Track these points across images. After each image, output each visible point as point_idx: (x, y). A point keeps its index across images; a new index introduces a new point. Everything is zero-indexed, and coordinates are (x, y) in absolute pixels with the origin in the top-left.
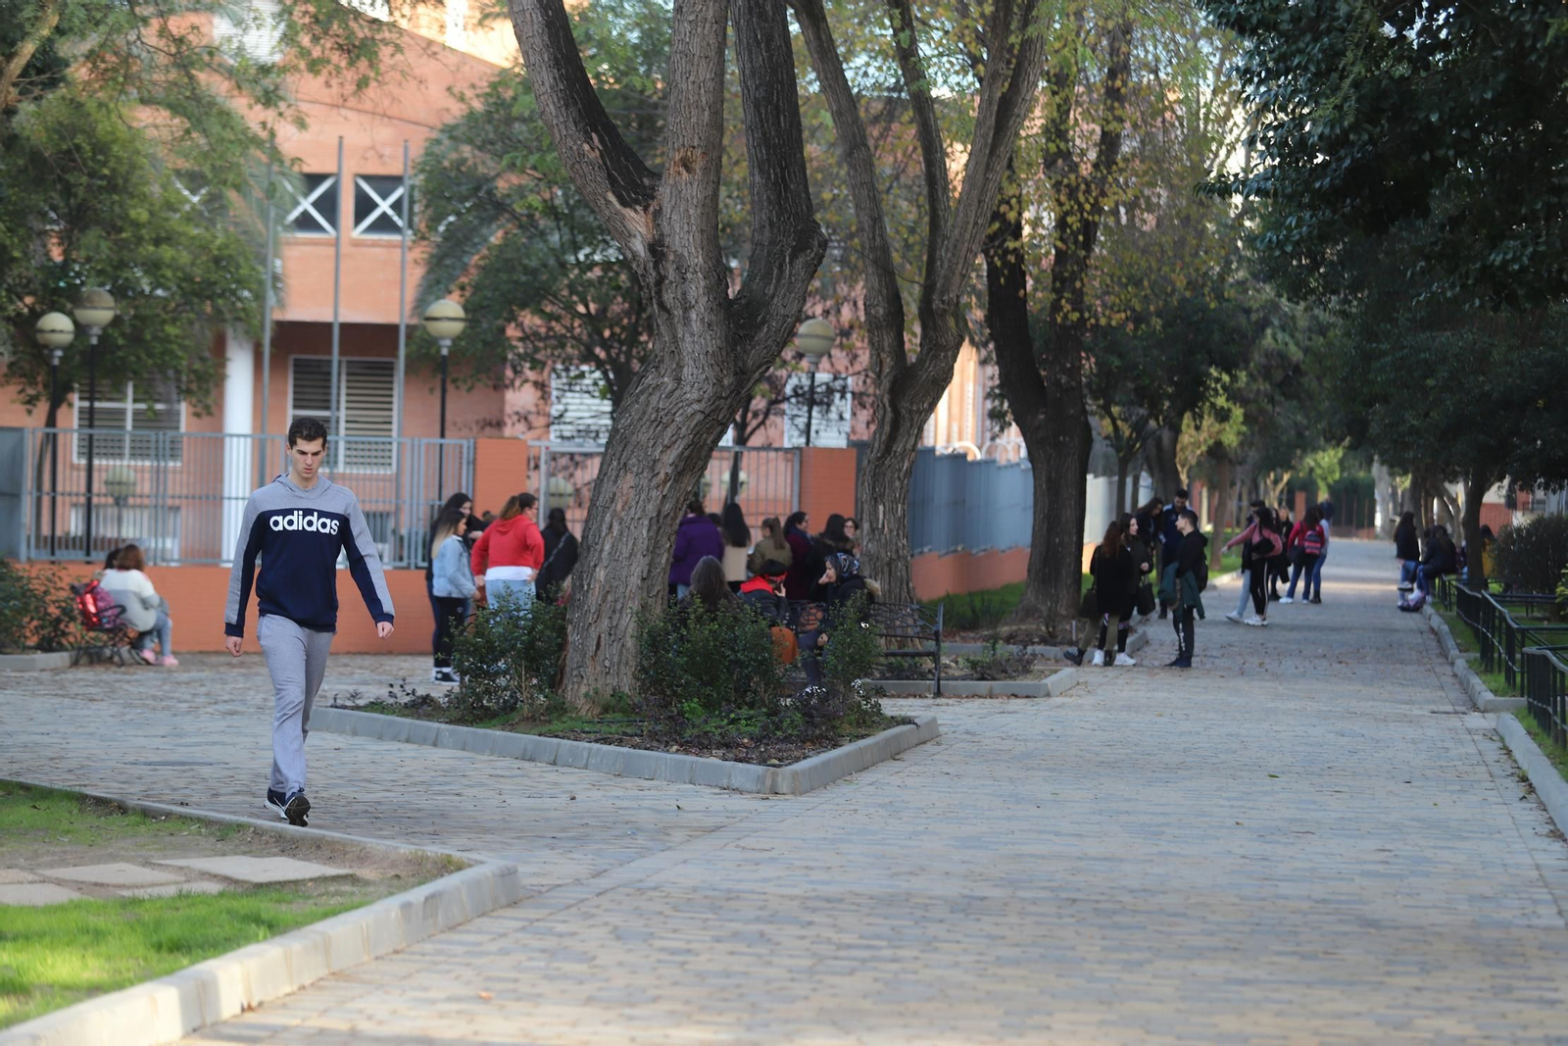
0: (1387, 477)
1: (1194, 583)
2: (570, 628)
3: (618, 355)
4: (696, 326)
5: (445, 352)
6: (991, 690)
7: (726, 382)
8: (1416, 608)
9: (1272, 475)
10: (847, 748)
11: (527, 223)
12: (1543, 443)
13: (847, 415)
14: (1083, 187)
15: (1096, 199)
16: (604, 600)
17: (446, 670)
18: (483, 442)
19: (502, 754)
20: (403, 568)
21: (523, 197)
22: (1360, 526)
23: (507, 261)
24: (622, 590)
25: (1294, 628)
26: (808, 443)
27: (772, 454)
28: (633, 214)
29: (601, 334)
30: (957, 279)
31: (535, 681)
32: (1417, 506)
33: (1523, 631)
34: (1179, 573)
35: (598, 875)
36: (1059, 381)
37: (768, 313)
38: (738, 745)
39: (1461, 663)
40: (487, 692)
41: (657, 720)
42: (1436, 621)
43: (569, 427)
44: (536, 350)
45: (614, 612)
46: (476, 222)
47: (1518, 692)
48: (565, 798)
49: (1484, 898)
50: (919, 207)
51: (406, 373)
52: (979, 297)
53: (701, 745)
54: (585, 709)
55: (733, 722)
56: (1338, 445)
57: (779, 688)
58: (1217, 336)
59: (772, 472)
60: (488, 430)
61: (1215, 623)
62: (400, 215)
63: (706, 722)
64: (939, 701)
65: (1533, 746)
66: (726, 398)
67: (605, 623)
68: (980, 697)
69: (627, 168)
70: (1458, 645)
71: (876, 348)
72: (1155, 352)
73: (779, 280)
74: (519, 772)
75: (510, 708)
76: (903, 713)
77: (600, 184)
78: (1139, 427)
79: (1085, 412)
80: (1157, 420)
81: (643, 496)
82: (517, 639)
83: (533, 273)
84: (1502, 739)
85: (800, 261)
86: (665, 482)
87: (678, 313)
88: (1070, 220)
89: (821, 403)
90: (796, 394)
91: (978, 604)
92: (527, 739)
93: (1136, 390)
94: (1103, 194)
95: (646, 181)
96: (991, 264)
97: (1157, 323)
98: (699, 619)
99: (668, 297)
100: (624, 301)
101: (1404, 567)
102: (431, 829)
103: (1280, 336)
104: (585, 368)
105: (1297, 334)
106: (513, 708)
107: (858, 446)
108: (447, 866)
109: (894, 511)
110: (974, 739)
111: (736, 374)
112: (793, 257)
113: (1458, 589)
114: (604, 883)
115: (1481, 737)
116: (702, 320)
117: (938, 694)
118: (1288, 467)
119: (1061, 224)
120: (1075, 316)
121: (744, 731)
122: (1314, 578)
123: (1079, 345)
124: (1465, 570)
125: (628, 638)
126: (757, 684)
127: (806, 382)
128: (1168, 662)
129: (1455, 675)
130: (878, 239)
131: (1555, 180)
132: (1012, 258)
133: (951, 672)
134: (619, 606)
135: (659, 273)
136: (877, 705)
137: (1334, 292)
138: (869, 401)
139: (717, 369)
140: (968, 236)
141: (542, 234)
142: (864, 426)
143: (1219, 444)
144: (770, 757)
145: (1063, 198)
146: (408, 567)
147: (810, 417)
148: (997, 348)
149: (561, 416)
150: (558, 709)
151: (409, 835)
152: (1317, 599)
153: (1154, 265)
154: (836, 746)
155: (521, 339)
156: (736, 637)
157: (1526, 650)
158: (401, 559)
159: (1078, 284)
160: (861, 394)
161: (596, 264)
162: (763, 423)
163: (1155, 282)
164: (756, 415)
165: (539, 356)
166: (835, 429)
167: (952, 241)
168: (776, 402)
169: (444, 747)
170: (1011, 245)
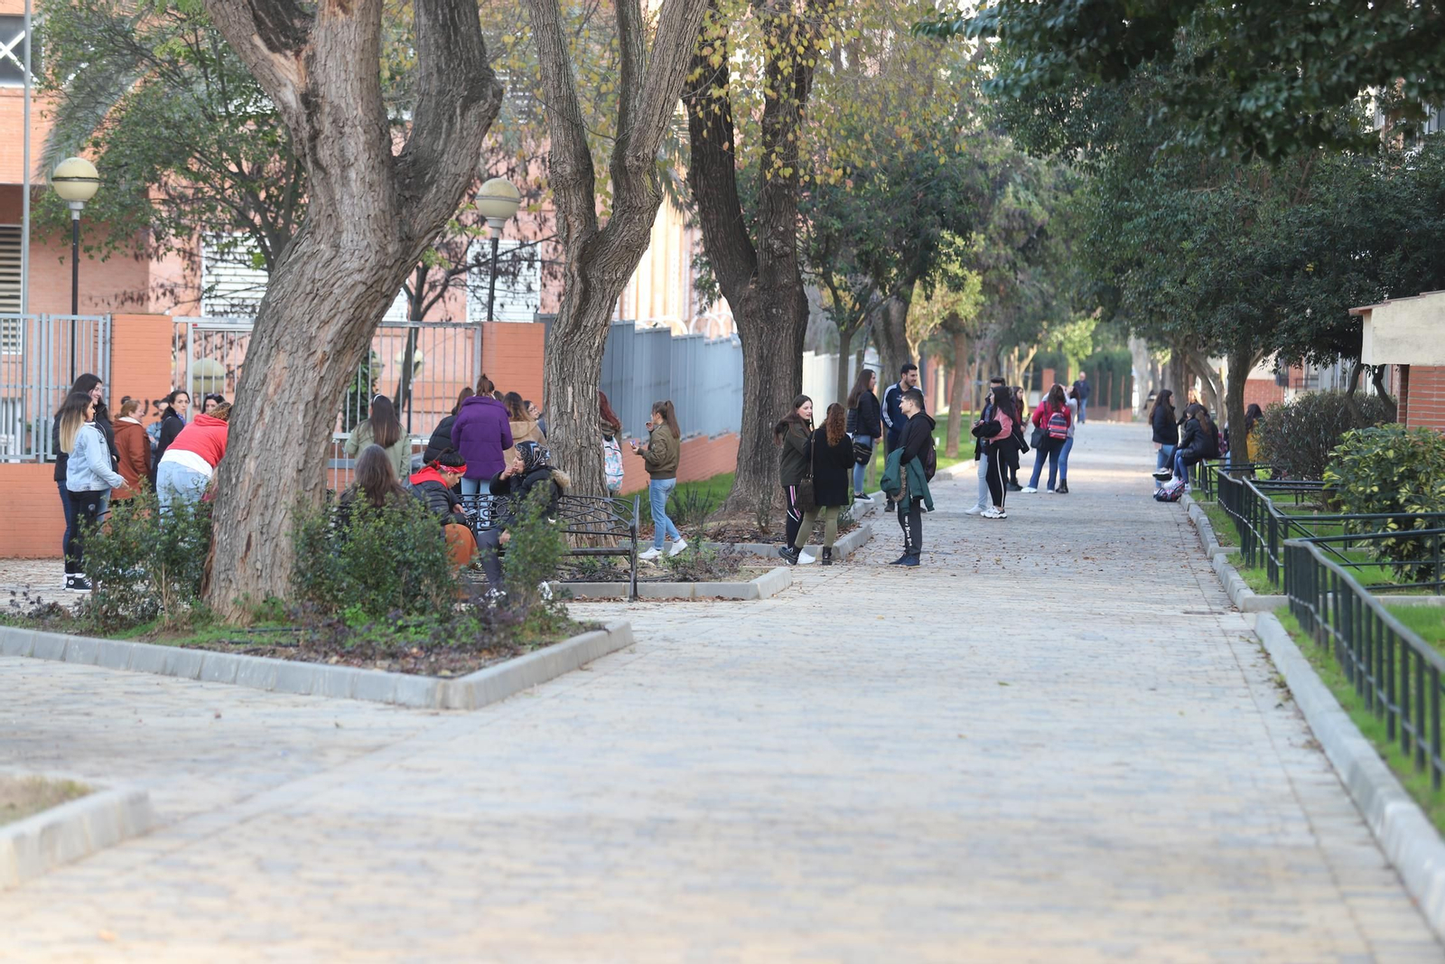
0: (1145, 352)
1: (921, 472)
2: (216, 526)
3: (275, 219)
4: (355, 187)
5: (76, 216)
6: (694, 593)
7: (390, 249)
8: (1174, 498)
9: (1016, 350)
10: (529, 657)
11: (171, 72)
12: (1314, 312)
13: (537, 286)
14: (796, 27)
15: (810, 41)
16: (255, 494)
17: (78, 576)
18: (120, 319)
19: (139, 669)
20: (32, 462)
21: (163, 41)
22: (1116, 407)
23: (146, 113)
24: (275, 483)
25: (1035, 521)
26: (490, 318)
27: (450, 331)
28: (282, 60)
29: (256, 197)
30: (652, 133)
31: (177, 586)
32: (1177, 384)
33: (1285, 521)
34: (904, 460)
35: (242, 799)
36: (770, 246)
37: (436, 172)
38: (406, 655)
39: (1220, 558)
40: (123, 599)
41: (315, 628)
42: (1196, 512)
43: (222, 301)
44: (182, 214)
45: (266, 507)
46: (112, 68)
47: (1281, 588)
48: (210, 716)
49: (1228, 815)
50: (612, 51)
51: (32, 240)
52: (682, 152)
53: (365, 655)
54: (234, 617)
55: (401, 629)
56: (1089, 316)
57: (452, 592)
58: (949, 195)
59: (450, 351)
60: (128, 304)
61: (947, 516)
62: (22, 60)
63: (369, 629)
64: (635, 604)
65: (1293, 648)
66: (391, 267)
67: (256, 521)
68: (682, 600)
69: (275, 8)
70: (1218, 538)
71: (563, 211)
72: (880, 213)
73: (448, 135)
74: (158, 688)
75: (149, 616)
76: (593, 619)
77: (245, 26)
78: (862, 298)
79: (800, 282)
80: (883, 289)
81: (298, 378)
82: (156, 539)
83: (177, 127)
84: (1261, 641)
85: (472, 114)
86: (322, 362)
87: (335, 171)
88: (781, 64)
89: (506, 273)
90: (479, 264)
91: (682, 496)
92: (166, 651)
93: (859, 255)
94: (818, 35)
95: (297, 23)
96: (693, 115)
97: (881, 179)
98: (363, 515)
99: (324, 154)
100: (282, 158)
101: (1161, 451)
102: (54, 753)
103: (1022, 194)
104: (238, 234)
105: (1041, 192)
106: (152, 617)
107: (546, 320)
108: (68, 792)
109: (583, 393)
110: (673, 646)
111: (401, 240)
112: (465, 108)
113: (1219, 475)
114: (248, 809)
115: (1237, 640)
116: (363, 179)
117: (635, 597)
118: (1032, 339)
119: (772, 70)
120: (788, 172)
121: (412, 642)
122: (1059, 465)
123: (793, 206)
124: (1228, 455)
125: (282, 537)
126: (428, 587)
127: (488, 249)
128: (894, 560)
129: (1214, 572)
130: (564, 89)
131: (1312, 16)
132: (716, 108)
133: (649, 572)
134: (271, 501)
135: (313, 127)
136: (563, 610)
137: (1080, 144)
138: (560, 270)
139: (378, 232)
140: (664, 84)
141: (186, 83)
142: (555, 298)
143: (954, 316)
144: (440, 668)
145: (773, 40)
146: (36, 461)
147: (492, 289)
148: (702, 210)
149: (211, 289)
150: (204, 618)
151: (28, 760)
152: (1064, 488)
153: (876, 115)
154: (515, 654)
155: (164, 202)
156: (404, 534)
157: (1288, 542)
158: (28, 451)
159: (790, 137)
160: (552, 262)
161: (250, 117)
162: (441, 295)
163: (878, 135)
164: (433, 286)
165: (184, 222)
166: (523, 302)
167: (647, 89)
168: (455, 272)
169: (74, 661)
170: (716, 92)
